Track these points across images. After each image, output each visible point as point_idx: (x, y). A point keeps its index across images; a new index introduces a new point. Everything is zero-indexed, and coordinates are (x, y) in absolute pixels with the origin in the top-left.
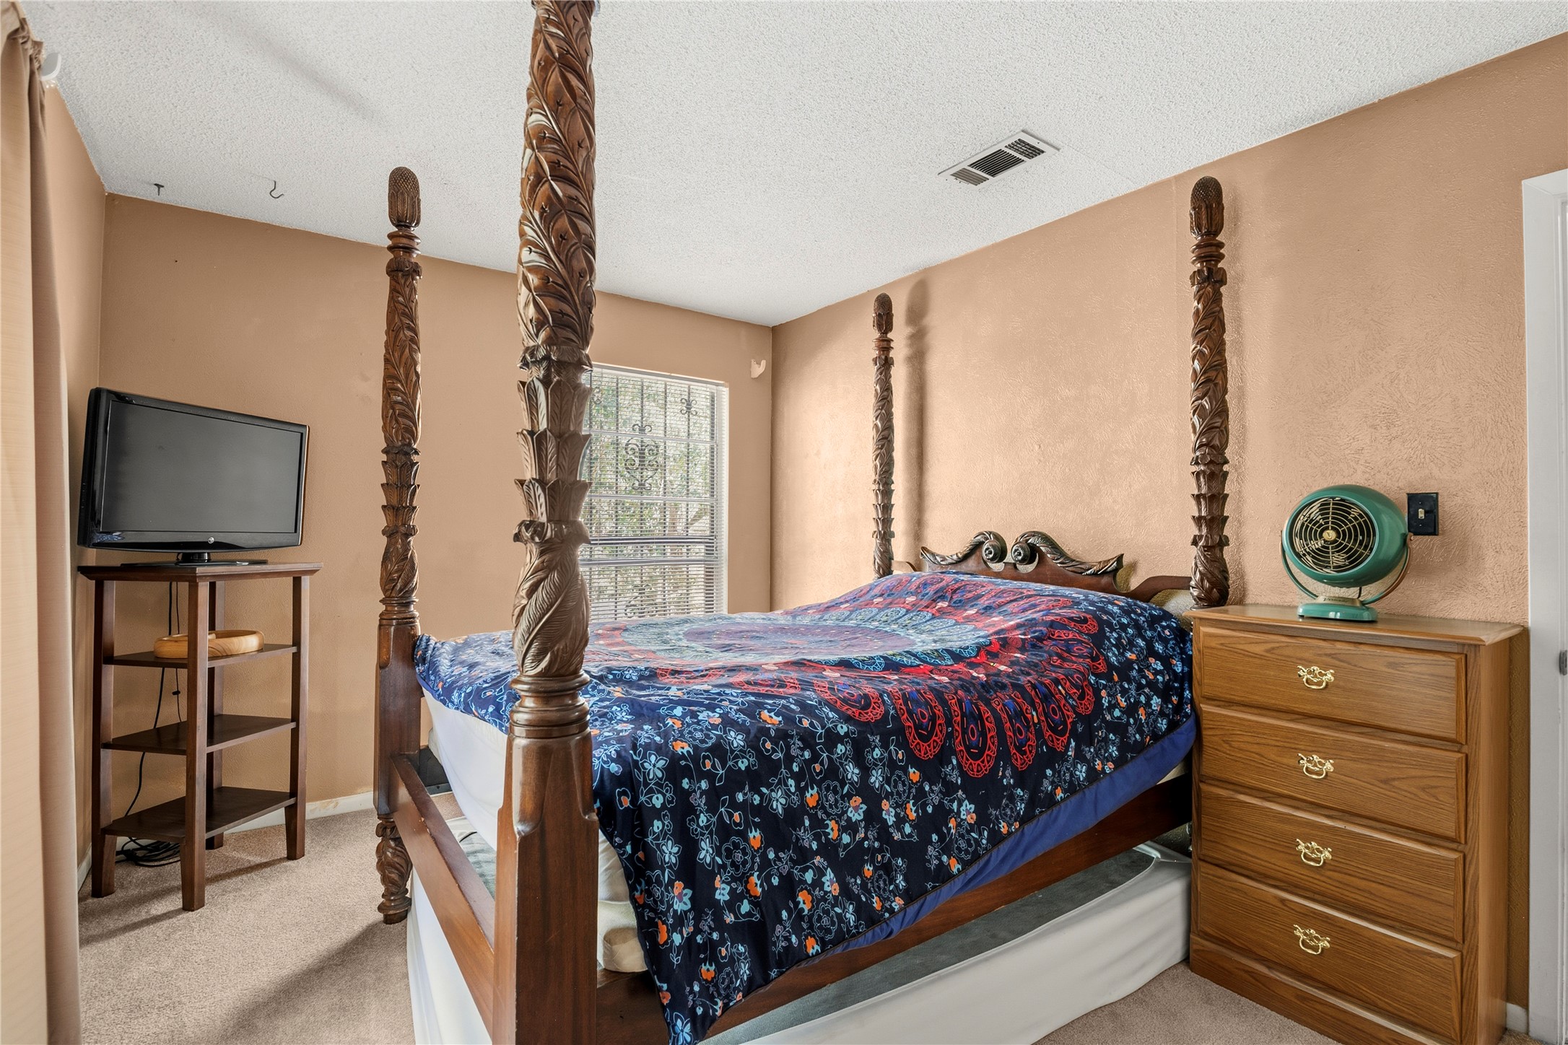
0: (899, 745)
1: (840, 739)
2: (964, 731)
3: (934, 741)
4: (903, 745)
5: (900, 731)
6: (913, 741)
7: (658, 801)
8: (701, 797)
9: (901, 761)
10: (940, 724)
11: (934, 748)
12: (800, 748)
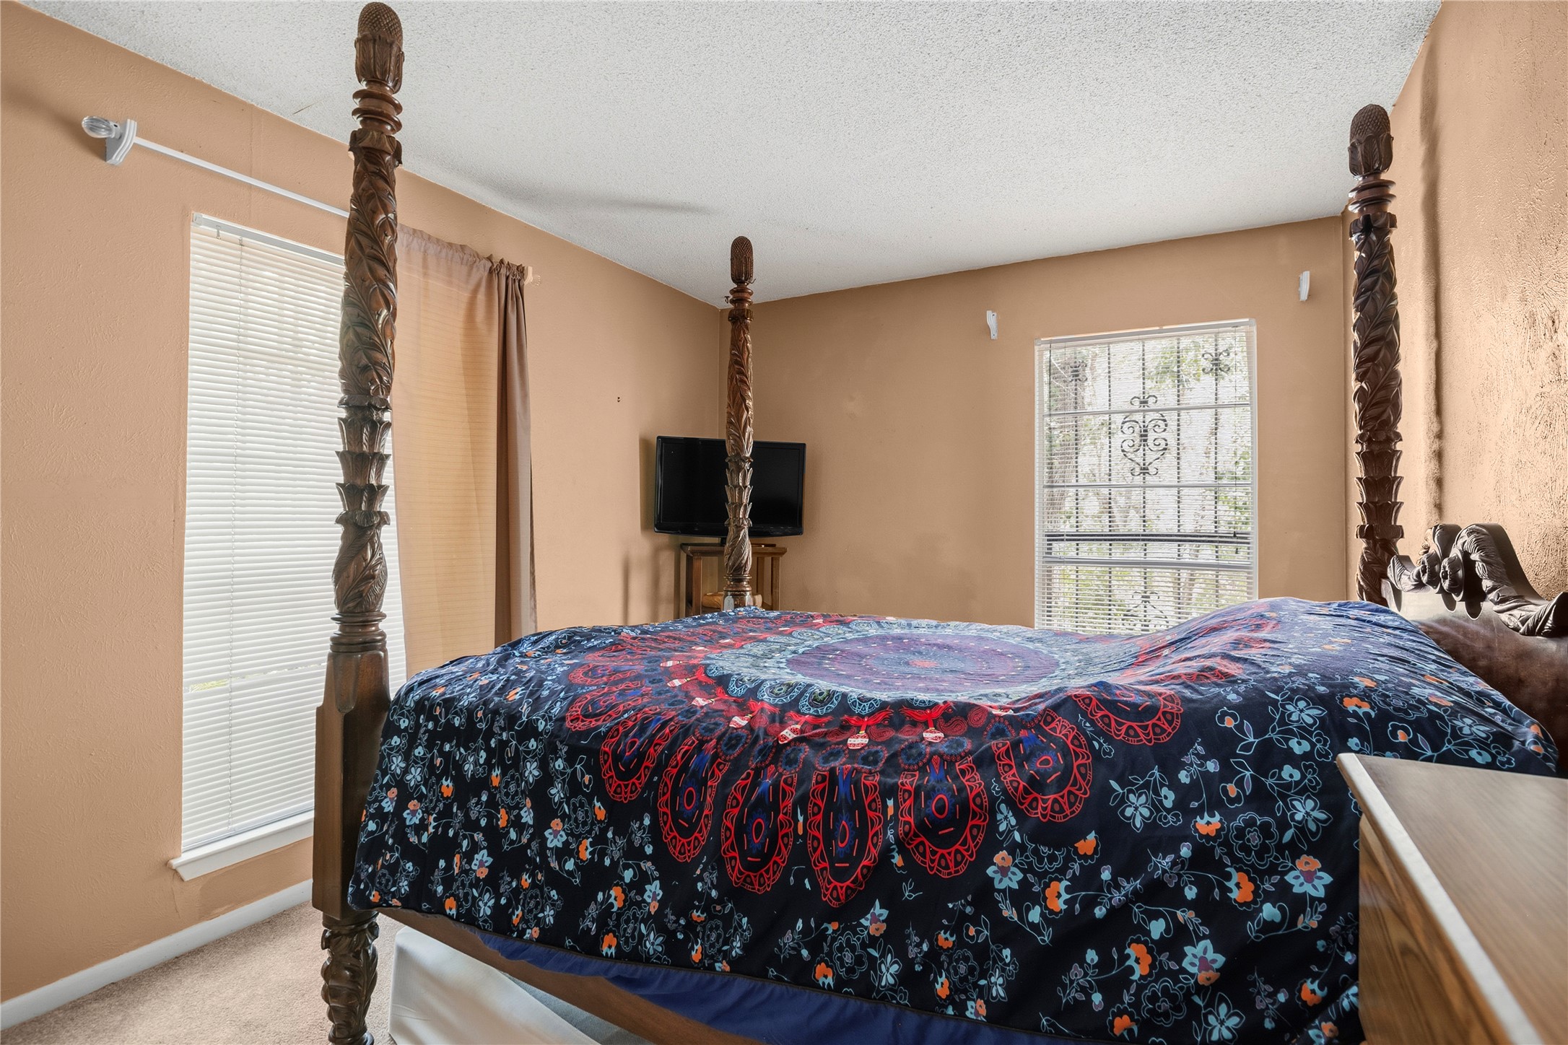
0: (588, 768)
1: (536, 734)
2: (676, 791)
3: (633, 784)
4: (591, 768)
5: (592, 752)
6: (608, 772)
7: (404, 724)
8: (424, 733)
9: (587, 787)
10: (647, 767)
11: (632, 792)
12: (500, 727)
